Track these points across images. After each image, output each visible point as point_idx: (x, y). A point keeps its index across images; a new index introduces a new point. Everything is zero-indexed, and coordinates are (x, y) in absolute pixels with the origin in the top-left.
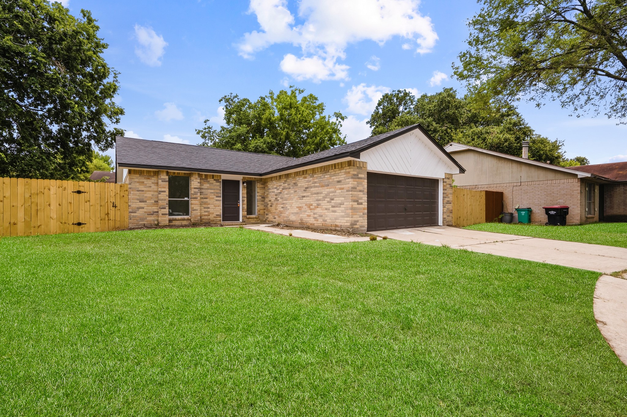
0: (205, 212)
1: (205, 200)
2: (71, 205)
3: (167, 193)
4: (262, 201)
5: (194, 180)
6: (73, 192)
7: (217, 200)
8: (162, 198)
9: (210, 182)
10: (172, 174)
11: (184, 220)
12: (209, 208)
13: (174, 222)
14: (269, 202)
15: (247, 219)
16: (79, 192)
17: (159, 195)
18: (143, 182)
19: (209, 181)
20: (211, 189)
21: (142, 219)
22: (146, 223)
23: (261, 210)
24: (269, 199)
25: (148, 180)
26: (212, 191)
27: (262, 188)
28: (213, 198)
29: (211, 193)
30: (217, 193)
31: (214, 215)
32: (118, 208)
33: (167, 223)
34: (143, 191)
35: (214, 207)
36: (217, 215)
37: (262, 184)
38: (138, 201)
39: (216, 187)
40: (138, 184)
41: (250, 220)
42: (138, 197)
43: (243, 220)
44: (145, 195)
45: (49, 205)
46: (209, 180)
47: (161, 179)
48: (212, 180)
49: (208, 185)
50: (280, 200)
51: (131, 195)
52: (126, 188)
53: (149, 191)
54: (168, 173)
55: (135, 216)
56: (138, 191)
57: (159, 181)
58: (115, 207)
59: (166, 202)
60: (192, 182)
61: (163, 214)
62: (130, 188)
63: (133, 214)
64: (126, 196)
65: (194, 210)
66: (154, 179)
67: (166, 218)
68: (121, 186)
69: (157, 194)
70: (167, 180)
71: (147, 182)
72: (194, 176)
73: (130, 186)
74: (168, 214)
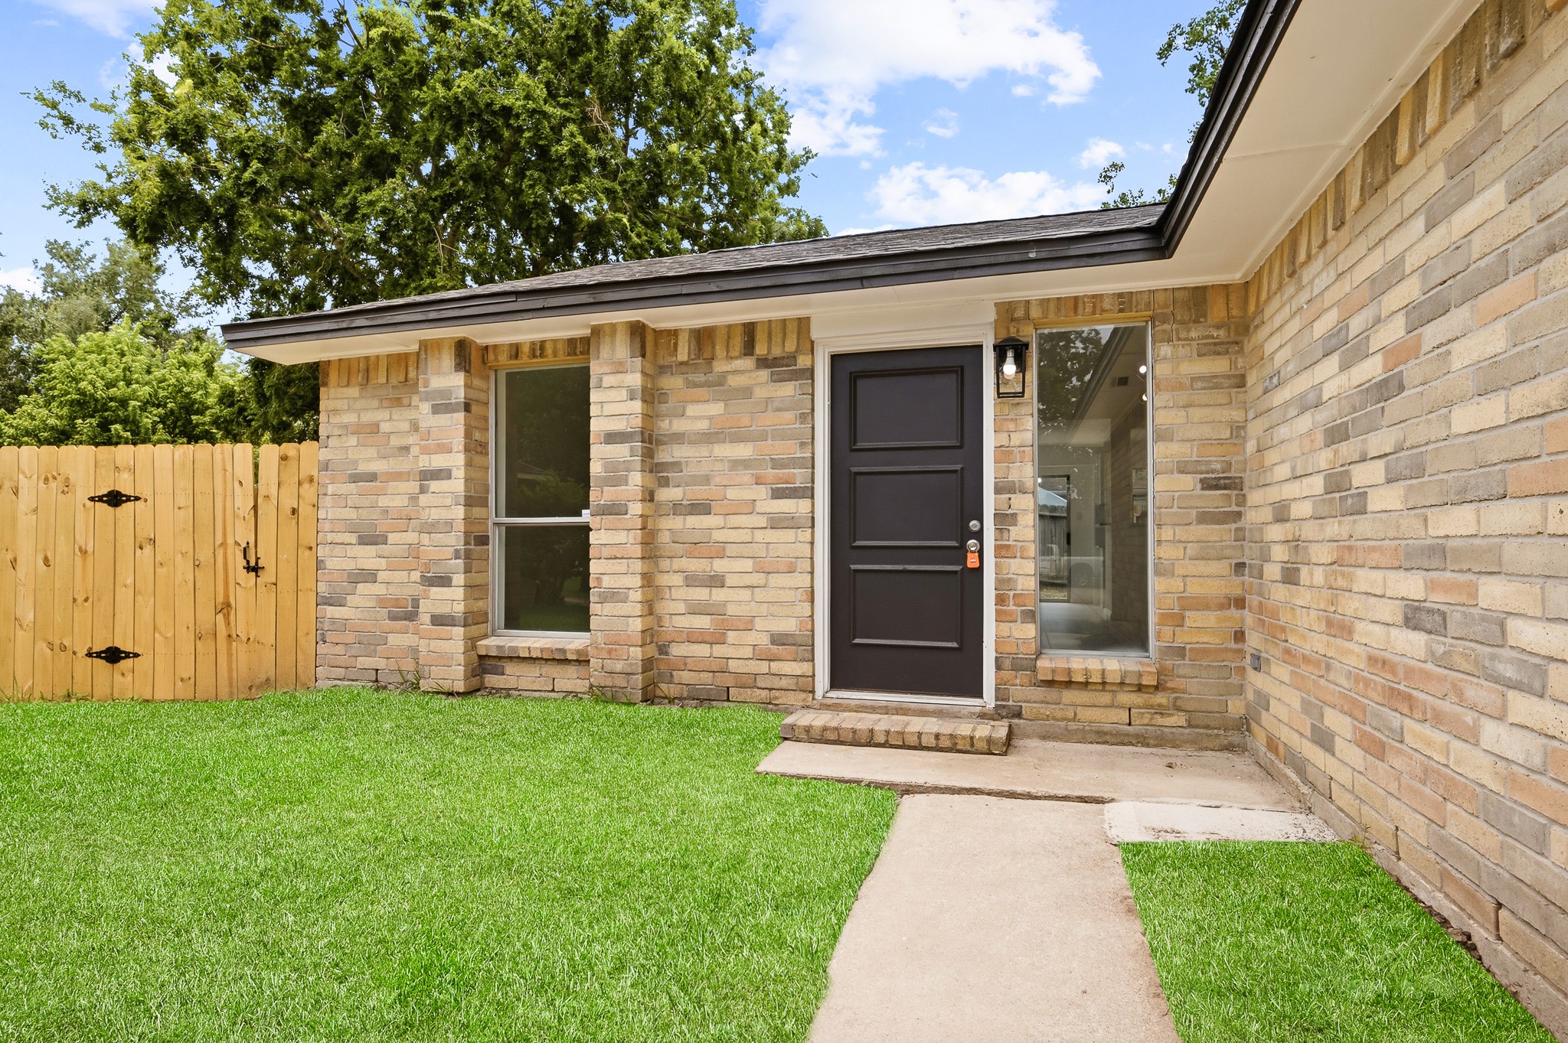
0: (695, 610)
1: (693, 521)
2: (84, 561)
3: (457, 485)
4: (1204, 518)
5: (608, 381)
6: (92, 499)
7: (776, 523)
8: (435, 514)
9: (733, 381)
11: (559, 659)
12: (716, 581)
13: (510, 668)
14: (1275, 532)
15: (1040, 692)
16: (115, 499)
17: (428, 498)
18: (374, 429)
19: (721, 381)
20: (738, 438)
21: (371, 643)
22: (380, 664)
23: (1202, 604)
24: (1274, 494)
25: (397, 413)
26: (744, 451)
27: (1212, 382)
28: (750, 507)
29: (736, 464)
30: (777, 464)
31: (752, 638)
32: (267, 577)
33: (457, 672)
34: (372, 477)
35: (757, 579)
36: (778, 639)
37: (1216, 349)
38: (353, 538)
39: (770, 420)
40: (353, 440)
41: (1069, 696)
42: (352, 514)
43: (1000, 694)
44: (382, 502)
45: (14, 563)
46: (719, 366)
47: (426, 398)
48: (740, 371)
49: (716, 409)
50: (1385, 499)
51: (327, 501)
52: (309, 468)
53: (398, 476)
54: (475, 356)
55: (343, 625)
56: (356, 478)
57: (425, 407)
58: (254, 569)
59: (455, 540)
60: (594, 396)
61: (438, 620)
62: (325, 466)
63: (331, 611)
64: (305, 510)
65: (604, 599)
66: (415, 399)
67: (454, 643)
68: (284, 458)
69: (423, 490)
70: (460, 395)
71: (393, 422)
72: (605, 352)
73: (324, 454)
74: (473, 619)
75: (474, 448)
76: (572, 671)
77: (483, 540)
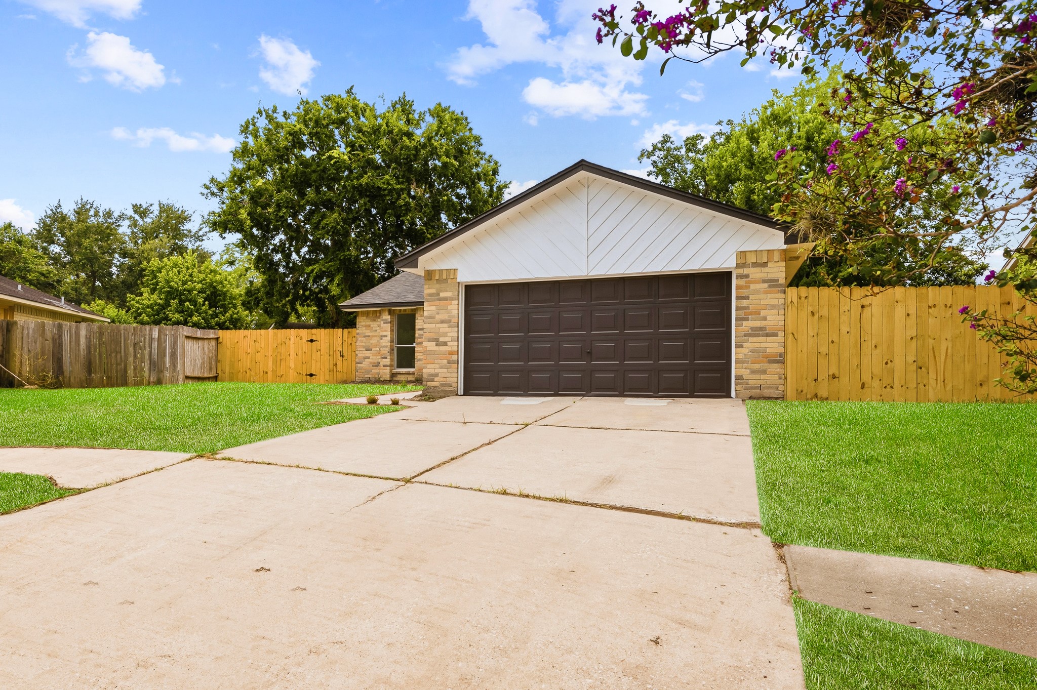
2: (305, 355)
3: (389, 338)
5: (419, 318)
6: (307, 341)
8: (384, 344)
10: (398, 312)
11: (409, 374)
13: (399, 376)
16: (312, 341)
17: (381, 341)
18: (369, 326)
21: (368, 372)
22: (370, 376)
25: (374, 323)
32: (345, 358)
33: (388, 377)
34: (369, 336)
38: (364, 349)
40: (364, 328)
42: (364, 344)
44: (371, 342)
45: (289, 355)
47: (382, 320)
51: (358, 342)
52: (354, 334)
53: (375, 336)
54: (392, 311)
55: (362, 368)
56: (365, 337)
57: (382, 322)
58: (343, 356)
59: (388, 349)
60: (416, 321)
61: (384, 366)
62: (358, 334)
63: (359, 365)
64: (353, 343)
65: (418, 361)
66: (379, 320)
67: (387, 371)
68: (349, 332)
69: (381, 339)
70: (389, 320)
71: (374, 325)
72: (419, 312)
73: (357, 331)
74: (391, 366)
75: (392, 331)
76: (411, 376)
77: (393, 350)
